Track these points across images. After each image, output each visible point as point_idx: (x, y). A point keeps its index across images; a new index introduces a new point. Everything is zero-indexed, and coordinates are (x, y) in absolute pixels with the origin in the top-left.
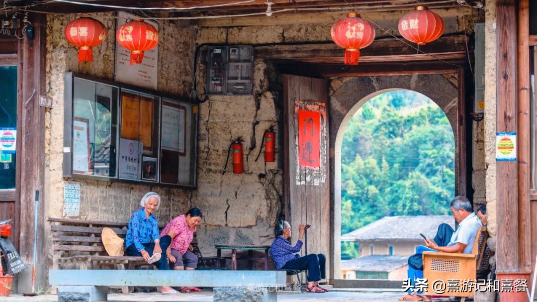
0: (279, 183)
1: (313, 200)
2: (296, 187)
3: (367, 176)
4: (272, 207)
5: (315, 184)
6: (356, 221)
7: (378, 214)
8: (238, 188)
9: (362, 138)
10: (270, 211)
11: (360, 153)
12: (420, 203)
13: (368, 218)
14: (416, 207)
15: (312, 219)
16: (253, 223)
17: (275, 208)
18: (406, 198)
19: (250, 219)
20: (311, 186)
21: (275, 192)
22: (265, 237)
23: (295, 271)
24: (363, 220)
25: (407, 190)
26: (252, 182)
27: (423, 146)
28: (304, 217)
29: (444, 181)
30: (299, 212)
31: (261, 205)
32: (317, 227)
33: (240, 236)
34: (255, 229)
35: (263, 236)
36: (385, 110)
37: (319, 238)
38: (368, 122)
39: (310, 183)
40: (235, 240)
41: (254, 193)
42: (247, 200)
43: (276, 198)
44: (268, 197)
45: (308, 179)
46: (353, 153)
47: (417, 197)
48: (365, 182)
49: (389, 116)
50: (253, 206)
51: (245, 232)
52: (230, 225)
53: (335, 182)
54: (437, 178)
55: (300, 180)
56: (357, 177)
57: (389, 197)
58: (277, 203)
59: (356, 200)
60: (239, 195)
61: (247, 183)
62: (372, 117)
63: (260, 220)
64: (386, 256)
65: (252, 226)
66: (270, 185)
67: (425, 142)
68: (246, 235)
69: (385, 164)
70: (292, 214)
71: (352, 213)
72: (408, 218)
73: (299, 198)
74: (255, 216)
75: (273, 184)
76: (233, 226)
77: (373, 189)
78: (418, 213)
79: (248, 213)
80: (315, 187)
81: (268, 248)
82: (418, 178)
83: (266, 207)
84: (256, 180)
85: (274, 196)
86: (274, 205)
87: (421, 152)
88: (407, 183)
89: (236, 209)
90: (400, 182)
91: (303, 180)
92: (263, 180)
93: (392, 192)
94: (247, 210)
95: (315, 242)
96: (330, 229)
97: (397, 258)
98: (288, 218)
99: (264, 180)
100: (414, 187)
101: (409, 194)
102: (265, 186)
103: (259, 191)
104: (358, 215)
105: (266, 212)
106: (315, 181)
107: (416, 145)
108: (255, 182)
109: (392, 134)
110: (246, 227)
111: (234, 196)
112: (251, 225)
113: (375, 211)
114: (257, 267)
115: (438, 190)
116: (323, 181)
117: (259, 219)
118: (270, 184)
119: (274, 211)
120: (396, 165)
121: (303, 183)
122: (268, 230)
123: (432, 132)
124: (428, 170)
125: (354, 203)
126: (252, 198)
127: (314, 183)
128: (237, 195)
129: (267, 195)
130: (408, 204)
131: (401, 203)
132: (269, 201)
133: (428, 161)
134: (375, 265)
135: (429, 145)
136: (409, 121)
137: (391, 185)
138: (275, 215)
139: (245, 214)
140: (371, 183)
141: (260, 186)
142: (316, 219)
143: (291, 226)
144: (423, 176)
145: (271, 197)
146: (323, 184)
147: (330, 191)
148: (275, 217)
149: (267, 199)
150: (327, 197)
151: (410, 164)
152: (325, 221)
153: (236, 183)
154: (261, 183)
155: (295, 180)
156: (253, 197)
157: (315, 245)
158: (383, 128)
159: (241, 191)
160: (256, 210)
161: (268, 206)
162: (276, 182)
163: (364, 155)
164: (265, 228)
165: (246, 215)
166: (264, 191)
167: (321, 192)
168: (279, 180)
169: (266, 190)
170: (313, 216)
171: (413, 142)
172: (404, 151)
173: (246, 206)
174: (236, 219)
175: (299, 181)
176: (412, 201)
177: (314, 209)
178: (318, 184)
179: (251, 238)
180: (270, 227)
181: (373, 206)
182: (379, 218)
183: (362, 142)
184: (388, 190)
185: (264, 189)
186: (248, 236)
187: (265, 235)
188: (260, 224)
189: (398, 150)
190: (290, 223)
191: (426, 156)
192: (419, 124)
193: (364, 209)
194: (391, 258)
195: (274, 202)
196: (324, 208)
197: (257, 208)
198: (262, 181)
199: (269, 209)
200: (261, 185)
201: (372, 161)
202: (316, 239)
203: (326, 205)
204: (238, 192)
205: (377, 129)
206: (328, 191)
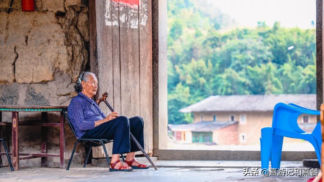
0: (84, 25)
1: (130, 47)
2: (105, 28)
3: (199, 72)
4: (75, 56)
5: (132, 27)
6: (192, 100)
7: (205, 95)
8: (29, 32)
9: (195, 48)
10: (72, 61)
11: (195, 58)
12: (232, 88)
13: (199, 98)
14: (229, 90)
15: (128, 72)
16: (49, 77)
17: (79, 58)
18: (223, 86)
19: (46, 73)
20: (126, 29)
21: (78, 37)
22: (64, 95)
23: (101, 141)
24: (196, 99)
25: (224, 80)
26: (48, 23)
27: (234, 53)
28: (117, 69)
29: (247, 74)
30: (110, 62)
31: (59, 54)
32: (135, 83)
33: (32, 94)
34: (51, 85)
35: (62, 93)
36: (209, 31)
37: (138, 97)
38: (198, 39)
39: (125, 24)
40: (26, 100)
41: (50, 38)
42: (41, 47)
43: (80, 44)
44: (68, 43)
45: (123, 19)
46: (189, 57)
47: (230, 84)
48: (197, 75)
49: (212, 34)
50: (48, 55)
51: (38, 89)
52: (20, 81)
53: (159, 25)
54: (243, 72)
55: (111, 20)
56: (192, 72)
57: (212, 85)
58: (81, 51)
59: (192, 87)
60: (30, 40)
61: (41, 24)
62: (201, 35)
63: (59, 73)
64: (211, 122)
65: (48, 81)
66: (72, 27)
67: (235, 50)
68: (40, 93)
69: (210, 64)
70: (100, 64)
71: (189, 95)
72: (225, 97)
73: (110, 43)
74: (51, 69)
75: (76, 27)
76: (24, 82)
77: (202, 80)
78: (231, 94)
79: (43, 65)
80: (133, 30)
81: (65, 109)
82: (231, 72)
83: (66, 56)
84: (52, 20)
85: (76, 41)
86: (78, 53)
87: (233, 56)
88: (224, 76)
89: (26, 59)
90: (220, 75)
91: (115, 20)
92: (62, 20)
93: (215, 82)
94: (41, 60)
95: (132, 101)
96: (153, 86)
97: (218, 123)
98: (94, 69)
99: (64, 19)
100: (228, 78)
101: (225, 83)
102: (64, 27)
103: (56, 34)
104: (193, 96)
105: (66, 62)
106: (132, 22)
107: (229, 52)
108: (52, 22)
109: (214, 46)
110: (40, 83)
111: (24, 41)
112: (47, 79)
113: (204, 94)
114: (54, 135)
115: (243, 80)
116: (143, 23)
117: (56, 72)
118: (71, 25)
119: (78, 61)
120: (217, 65)
121: (116, 23)
122: (69, 86)
123: (240, 44)
124: (237, 68)
125: (191, 89)
126: (47, 44)
127: (131, 24)
128: (28, 42)
129: (68, 40)
130: (225, 89)
131: (220, 89)
132: (70, 48)
133: (237, 62)
134: (204, 127)
135: (238, 52)
136: (225, 38)
137: (214, 77)
138: (78, 67)
139: (38, 65)
140: (201, 76)
141: (57, 27)
142: (134, 72)
143: (98, 79)
144: (234, 72)
145: (74, 42)
146: (143, 27)
147: (153, 36)
148: (80, 69)
149: (67, 46)
150: (148, 44)
151: (225, 64)
152: (146, 75)
153: (26, 25)
154: (59, 24)
155: (103, 19)
156: (49, 43)
157: (132, 106)
158: (209, 42)
159: (33, 36)
160: (52, 60)
161: (69, 54)
162: (80, 23)
163: (197, 59)
164: (66, 84)
165: (39, 67)
166: (64, 35)
167: (141, 37)
168: (85, 20)
169: (66, 34)
170: (130, 68)
171: (227, 50)
172: (221, 56)
173: (40, 55)
174: (26, 72)
175: (109, 20)
176: (227, 87)
177: (130, 58)
178: (136, 27)
179: (47, 97)
180: (72, 82)
181: (202, 91)
182: (206, 97)
183: (195, 50)
184: (212, 80)
185: (63, 32)
186: (42, 94)
187: (65, 94)
188: (58, 78)
189: (218, 55)
190: (97, 75)
191: (236, 59)
192: (231, 39)
193: (197, 92)
194: (214, 123)
195: (78, 49)
196: (145, 59)
197: (53, 57)
198: (60, 21)
199: (70, 58)
200: (60, 27)
201: (202, 62)
202: (134, 97)
203: (147, 54)
204: (29, 37)
205: (205, 42)
206: (150, 37)
